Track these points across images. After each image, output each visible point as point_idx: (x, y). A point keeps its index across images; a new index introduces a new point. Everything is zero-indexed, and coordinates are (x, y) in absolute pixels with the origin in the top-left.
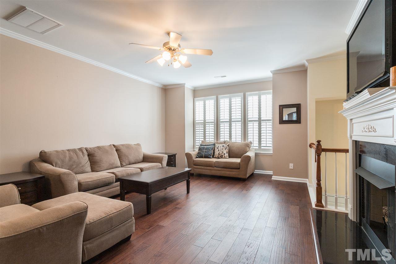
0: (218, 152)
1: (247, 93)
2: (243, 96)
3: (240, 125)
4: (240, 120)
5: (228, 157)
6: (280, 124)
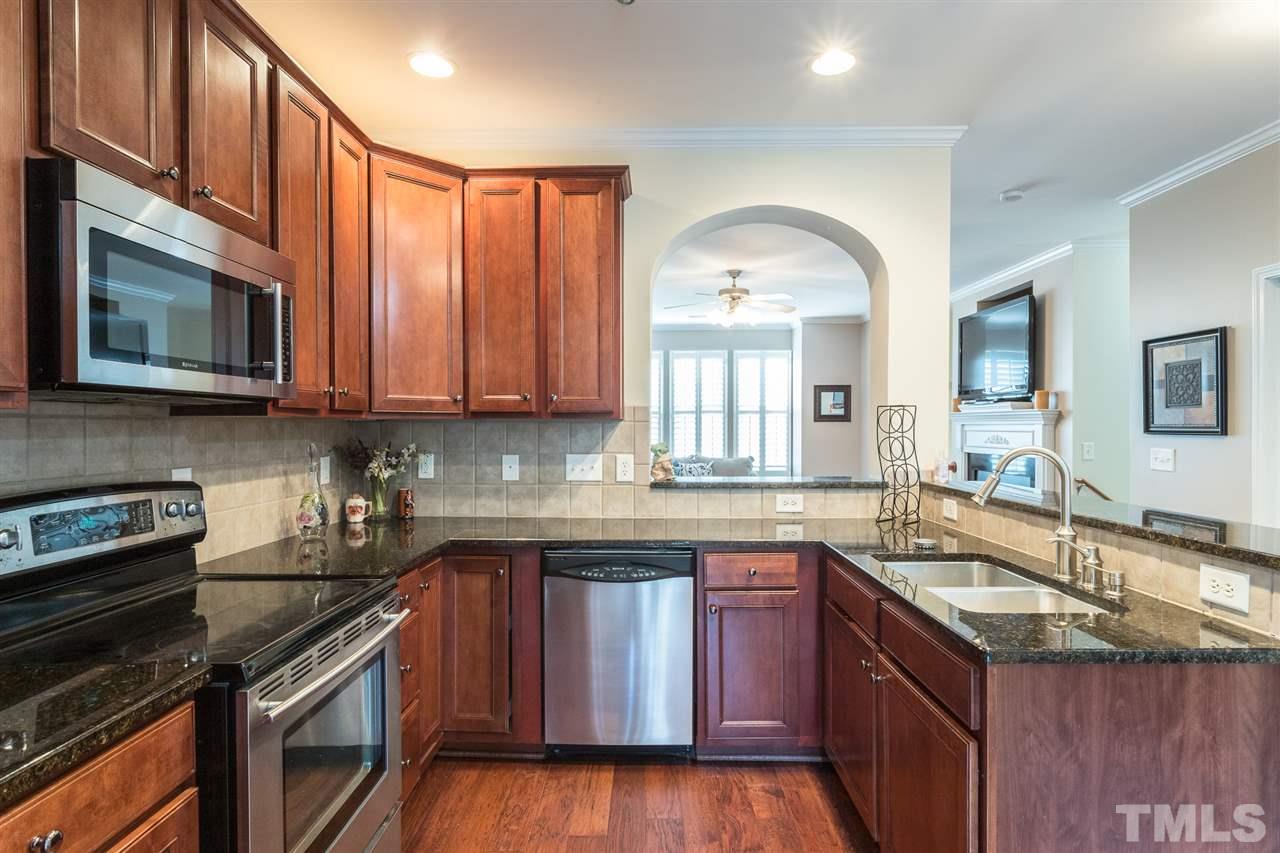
1: (737, 352)
2: (726, 357)
3: (722, 420)
4: (721, 409)
6: (815, 421)
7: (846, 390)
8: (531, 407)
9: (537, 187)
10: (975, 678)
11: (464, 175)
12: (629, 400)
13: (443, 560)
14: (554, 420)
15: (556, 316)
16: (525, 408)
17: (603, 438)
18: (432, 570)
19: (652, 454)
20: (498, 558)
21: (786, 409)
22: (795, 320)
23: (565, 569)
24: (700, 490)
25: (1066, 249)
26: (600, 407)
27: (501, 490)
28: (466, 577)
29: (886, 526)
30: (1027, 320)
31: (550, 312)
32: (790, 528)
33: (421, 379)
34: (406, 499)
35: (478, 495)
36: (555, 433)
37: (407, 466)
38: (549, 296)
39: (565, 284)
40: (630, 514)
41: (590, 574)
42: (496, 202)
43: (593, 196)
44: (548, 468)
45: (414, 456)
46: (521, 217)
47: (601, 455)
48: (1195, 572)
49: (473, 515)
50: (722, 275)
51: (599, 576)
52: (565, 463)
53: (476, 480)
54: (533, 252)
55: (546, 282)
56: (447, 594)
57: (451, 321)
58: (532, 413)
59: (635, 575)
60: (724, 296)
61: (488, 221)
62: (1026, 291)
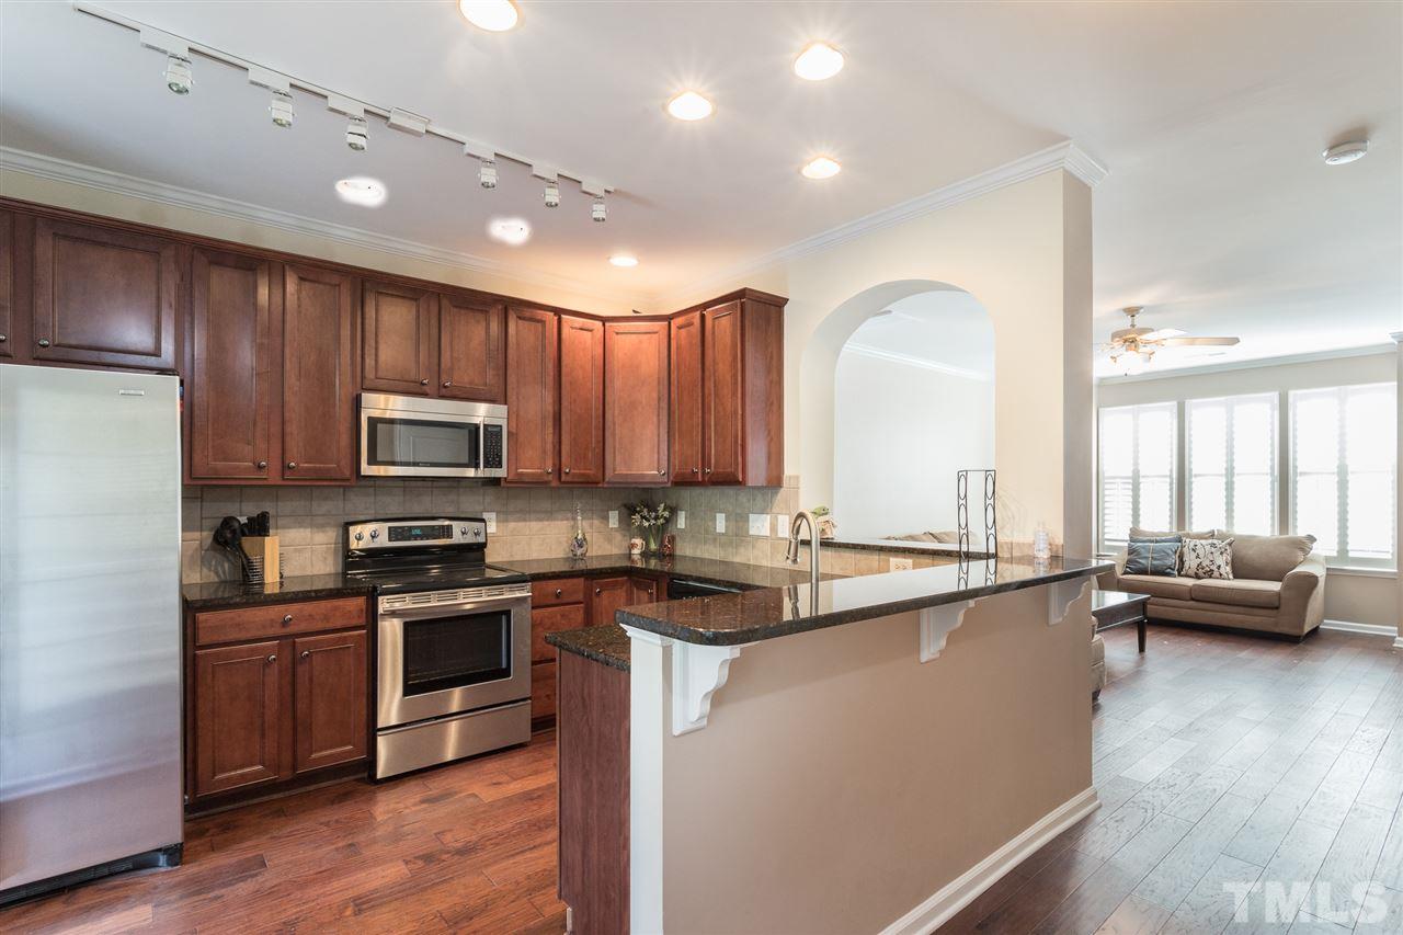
0: (1199, 561)
1: (1292, 392)
5: (1231, 577)
8: (698, 478)
9: (703, 317)
11: (669, 319)
15: (710, 410)
16: (695, 478)
17: (772, 502)
27: (716, 538)
35: (705, 541)
36: (744, 497)
38: (706, 396)
39: (715, 386)
43: (729, 316)
44: (740, 523)
47: (769, 517)
52: (749, 521)
53: (704, 530)
54: (700, 365)
60: (1116, 340)
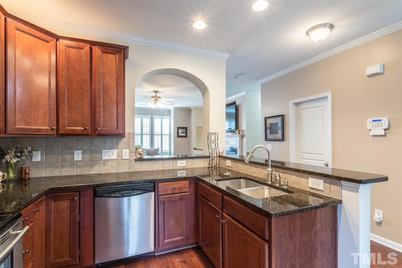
1: (154, 116)
2: (151, 118)
3: (149, 137)
4: (149, 134)
6: (177, 137)
7: (186, 128)
8: (88, 132)
9: (91, 49)
10: (267, 222)
11: (57, 38)
12: (127, 130)
13: (46, 196)
14: (98, 137)
15: (99, 98)
16: (86, 132)
17: (117, 144)
18: (41, 202)
19: (135, 149)
20: (74, 193)
21: (168, 134)
22: (171, 108)
23: (104, 194)
24: (153, 161)
25: (244, 93)
26: (117, 132)
27: (73, 164)
28: (58, 203)
29: (210, 169)
30: (235, 112)
31: (96, 96)
32: (182, 171)
33: (34, 120)
34: (25, 170)
35: (62, 167)
36: (97, 142)
37: (26, 156)
38: (96, 90)
39: (103, 86)
40: (127, 170)
41: (115, 195)
42: (72, 51)
43: (115, 55)
44: (95, 155)
45: (30, 152)
46: (84, 58)
47: (116, 150)
48: (307, 180)
49: (60, 175)
50: (152, 92)
51: (118, 196)
52: (102, 153)
53: (61, 161)
54: (89, 73)
55: (95, 85)
56: (48, 211)
57: (50, 96)
58: (89, 134)
59: (133, 194)
60: (153, 98)
61: (68, 58)
62: (234, 103)
